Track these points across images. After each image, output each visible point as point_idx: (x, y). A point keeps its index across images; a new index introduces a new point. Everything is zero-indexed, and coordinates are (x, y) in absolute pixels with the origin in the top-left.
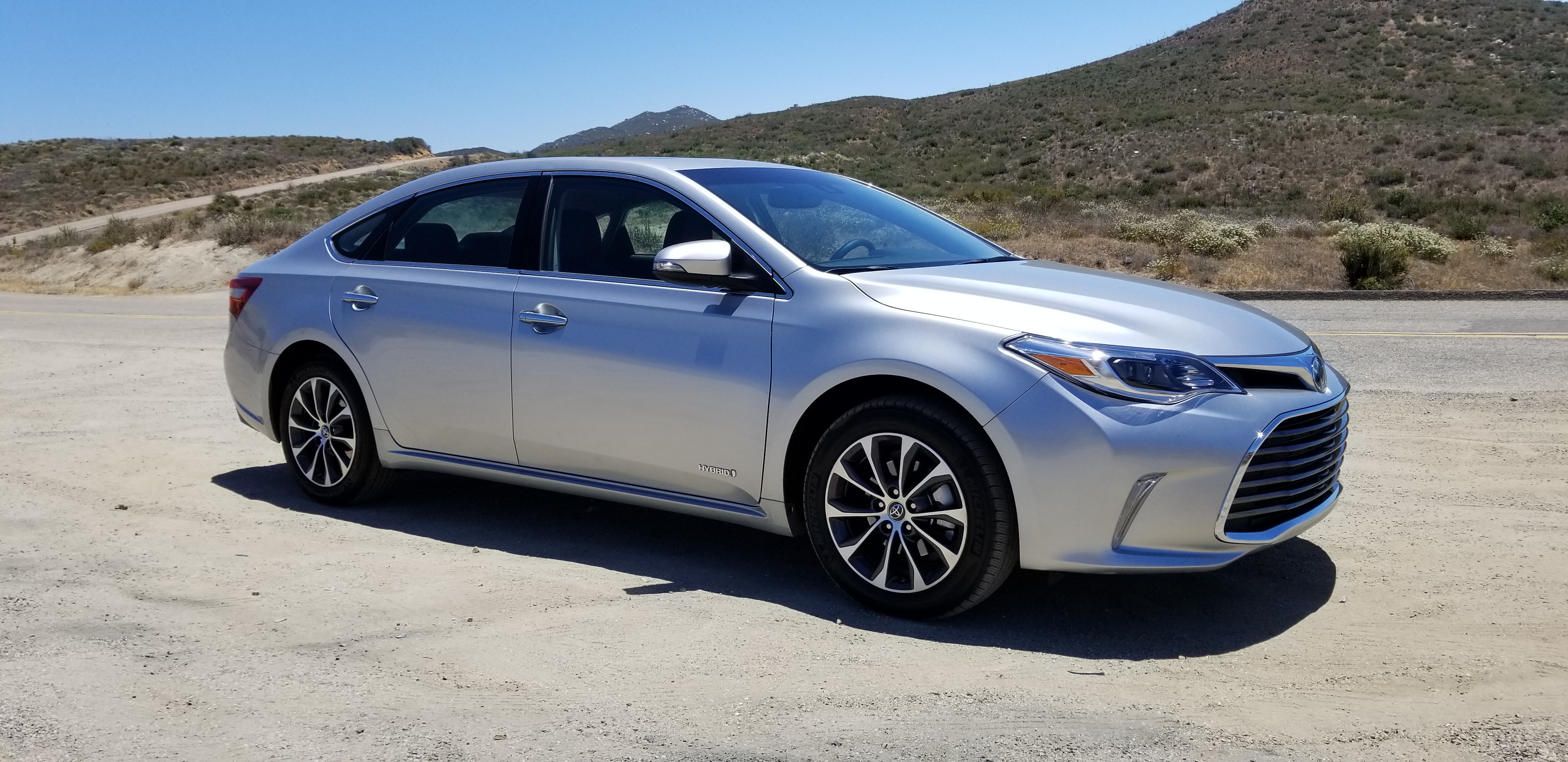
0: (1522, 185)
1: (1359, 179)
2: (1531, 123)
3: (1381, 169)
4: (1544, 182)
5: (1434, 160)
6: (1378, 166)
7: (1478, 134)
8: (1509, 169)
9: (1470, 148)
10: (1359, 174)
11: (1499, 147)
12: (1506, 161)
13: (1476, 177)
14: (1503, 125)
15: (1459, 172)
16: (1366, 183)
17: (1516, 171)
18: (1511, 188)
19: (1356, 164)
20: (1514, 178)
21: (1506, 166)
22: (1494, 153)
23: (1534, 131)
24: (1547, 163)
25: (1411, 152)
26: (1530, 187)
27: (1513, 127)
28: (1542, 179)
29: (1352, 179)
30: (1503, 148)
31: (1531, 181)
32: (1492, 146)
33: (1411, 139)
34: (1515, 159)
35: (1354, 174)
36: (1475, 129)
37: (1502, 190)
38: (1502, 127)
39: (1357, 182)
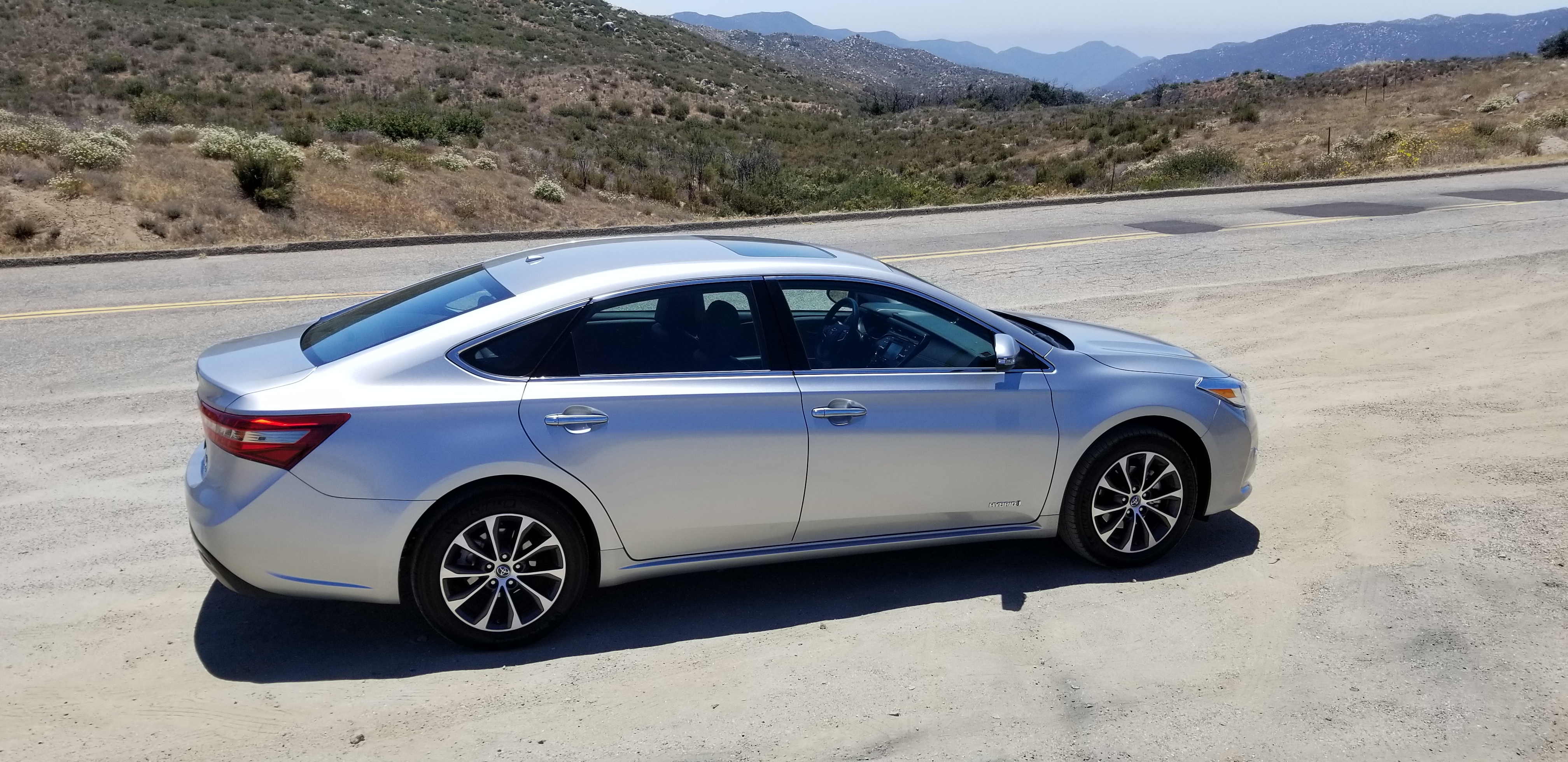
0: (237, 77)
1: (81, 65)
2: (227, 17)
3: (101, 55)
4: (254, 75)
5: (150, 49)
6: (97, 52)
7: (186, 25)
8: (222, 61)
9: (182, 39)
10: (79, 59)
11: (205, 39)
12: (217, 54)
13: (194, 68)
14: (204, 17)
15: (178, 62)
16: (89, 69)
17: (228, 64)
18: (228, 79)
19: (73, 48)
20: (229, 70)
21: (217, 58)
22: (204, 44)
23: (232, 26)
24: (252, 58)
25: (126, 40)
26: (243, 79)
27: (213, 19)
28: (252, 72)
29: (73, 66)
30: (210, 40)
31: (243, 74)
32: (201, 38)
33: (122, 25)
34: (224, 52)
35: (74, 59)
36: (180, 20)
37: (220, 81)
38: (204, 20)
39: (79, 68)
